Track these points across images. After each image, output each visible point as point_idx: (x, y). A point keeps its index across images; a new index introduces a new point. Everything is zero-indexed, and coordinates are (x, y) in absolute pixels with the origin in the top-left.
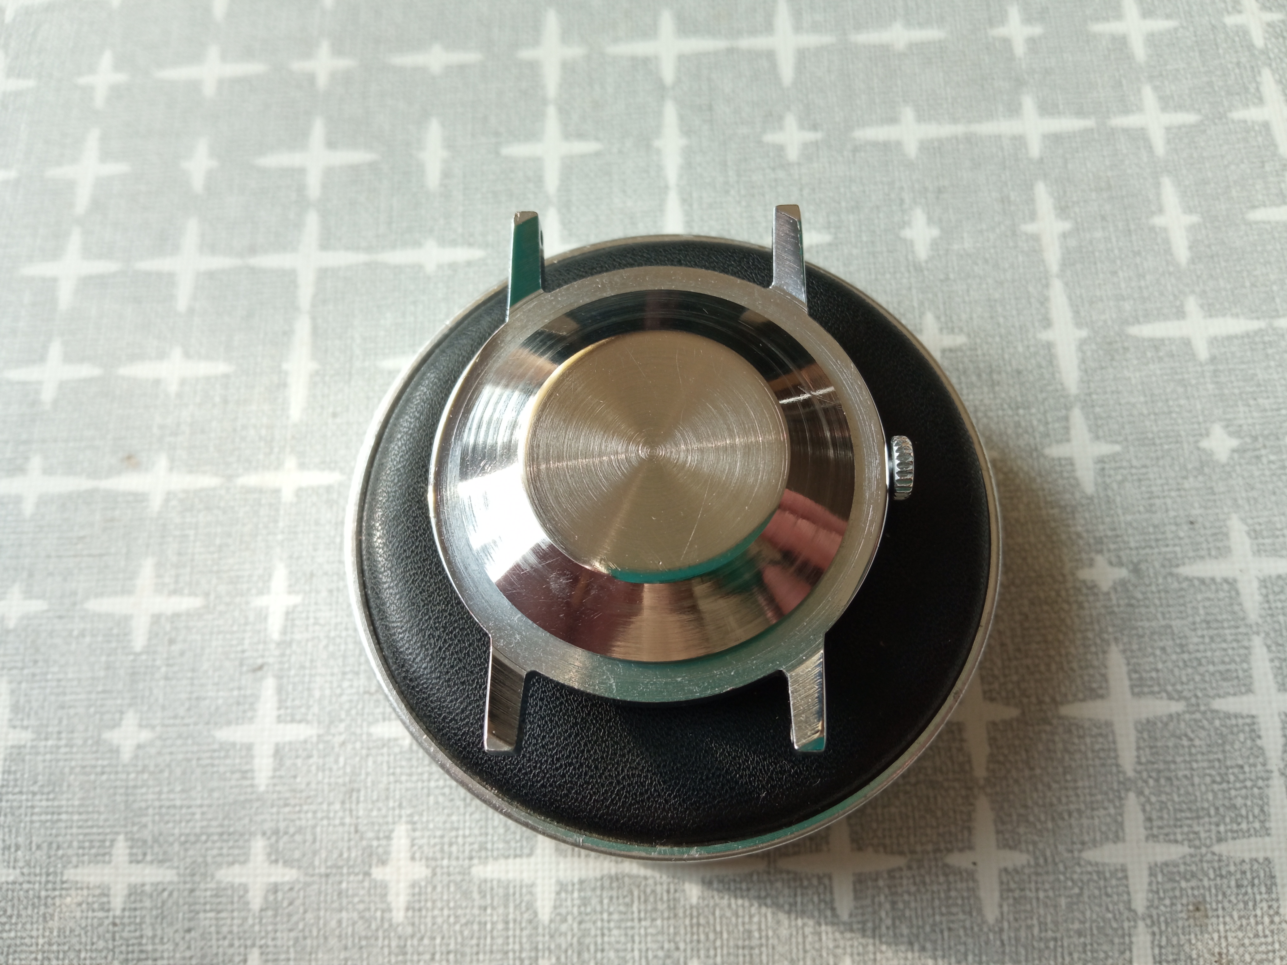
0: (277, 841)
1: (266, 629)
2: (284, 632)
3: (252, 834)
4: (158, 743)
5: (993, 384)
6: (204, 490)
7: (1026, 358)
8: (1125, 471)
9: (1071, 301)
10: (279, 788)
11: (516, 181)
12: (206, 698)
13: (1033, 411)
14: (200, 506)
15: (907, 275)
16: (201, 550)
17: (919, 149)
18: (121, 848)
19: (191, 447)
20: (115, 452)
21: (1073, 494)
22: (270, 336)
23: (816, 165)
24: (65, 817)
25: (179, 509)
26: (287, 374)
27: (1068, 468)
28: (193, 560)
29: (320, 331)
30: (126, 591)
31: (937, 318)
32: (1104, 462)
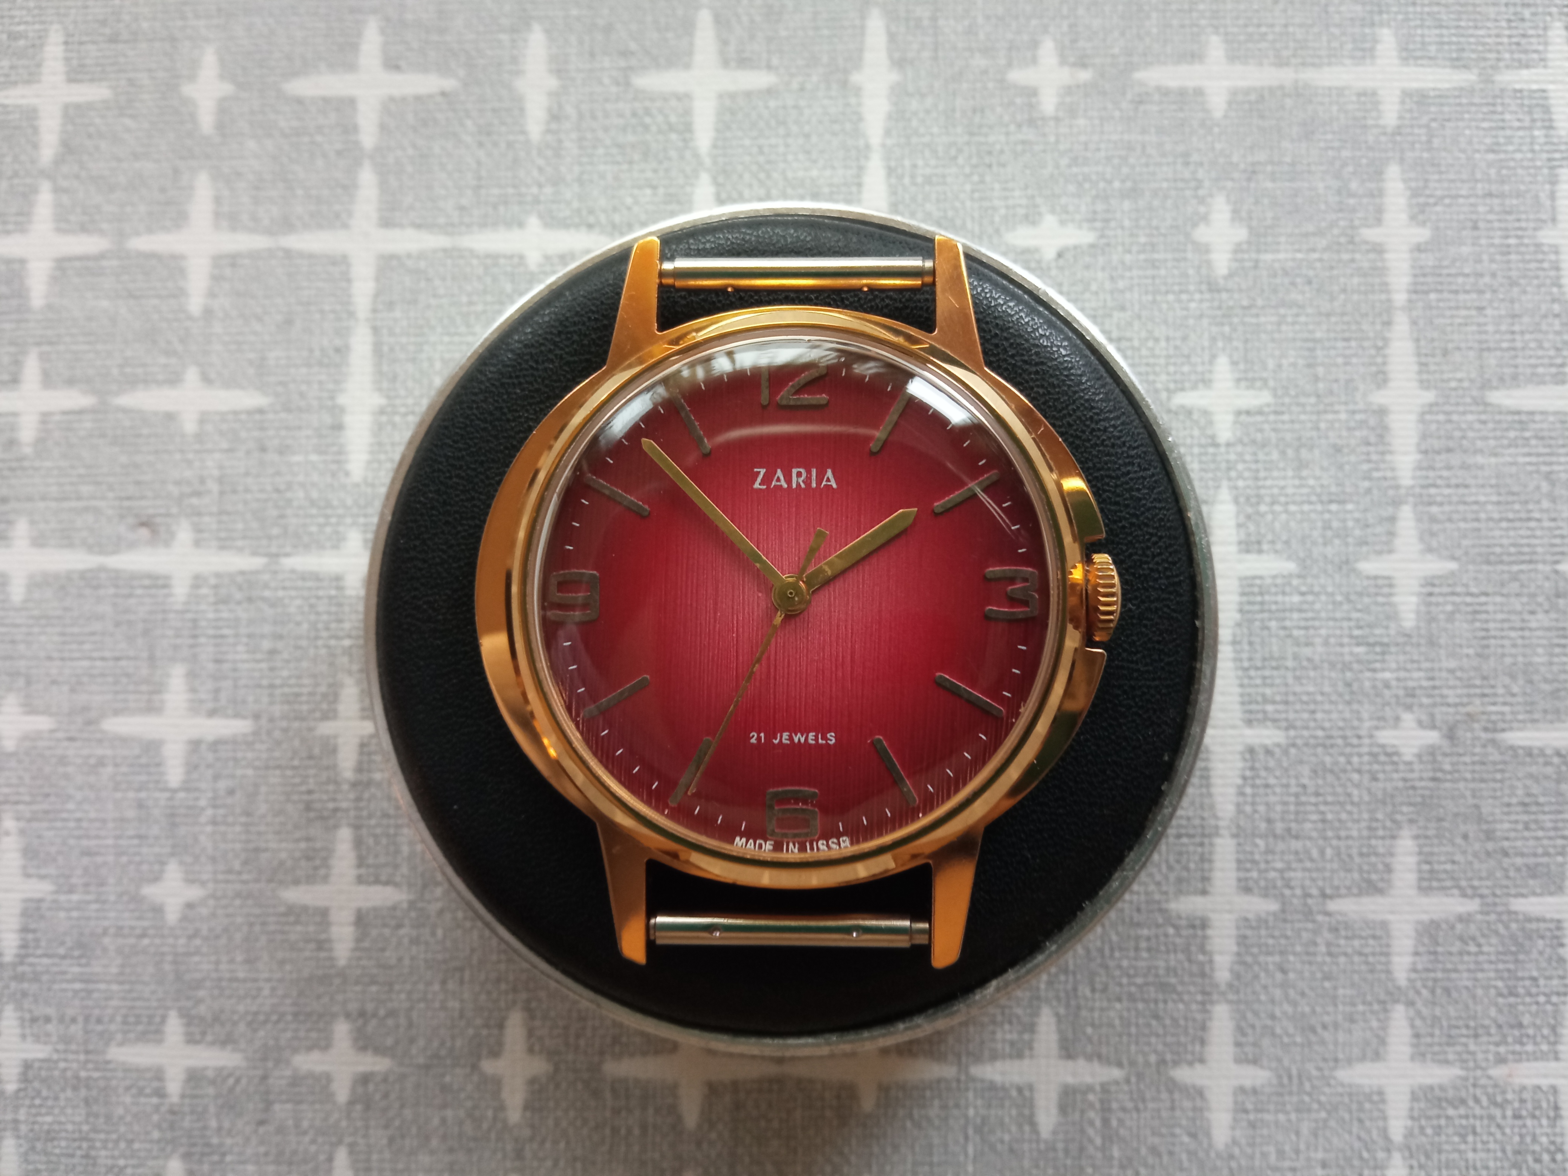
1: (335, 766)
3: (334, 1015)
4: (211, 902)
5: (1301, 465)
6: (242, 573)
7: (1349, 429)
8: (1457, 599)
9: (1418, 347)
10: (364, 962)
11: (654, 128)
12: (266, 850)
13: (1350, 507)
14: (238, 596)
15: (1197, 296)
16: (245, 656)
17: (1230, 103)
18: (174, 1026)
19: (221, 513)
20: (122, 517)
21: (1387, 628)
22: (317, 353)
23: (1081, 122)
24: (102, 986)
25: (212, 599)
26: (342, 410)
27: (1386, 590)
28: (235, 670)
29: (385, 349)
30: (152, 708)
31: (1234, 363)
32: (1433, 585)
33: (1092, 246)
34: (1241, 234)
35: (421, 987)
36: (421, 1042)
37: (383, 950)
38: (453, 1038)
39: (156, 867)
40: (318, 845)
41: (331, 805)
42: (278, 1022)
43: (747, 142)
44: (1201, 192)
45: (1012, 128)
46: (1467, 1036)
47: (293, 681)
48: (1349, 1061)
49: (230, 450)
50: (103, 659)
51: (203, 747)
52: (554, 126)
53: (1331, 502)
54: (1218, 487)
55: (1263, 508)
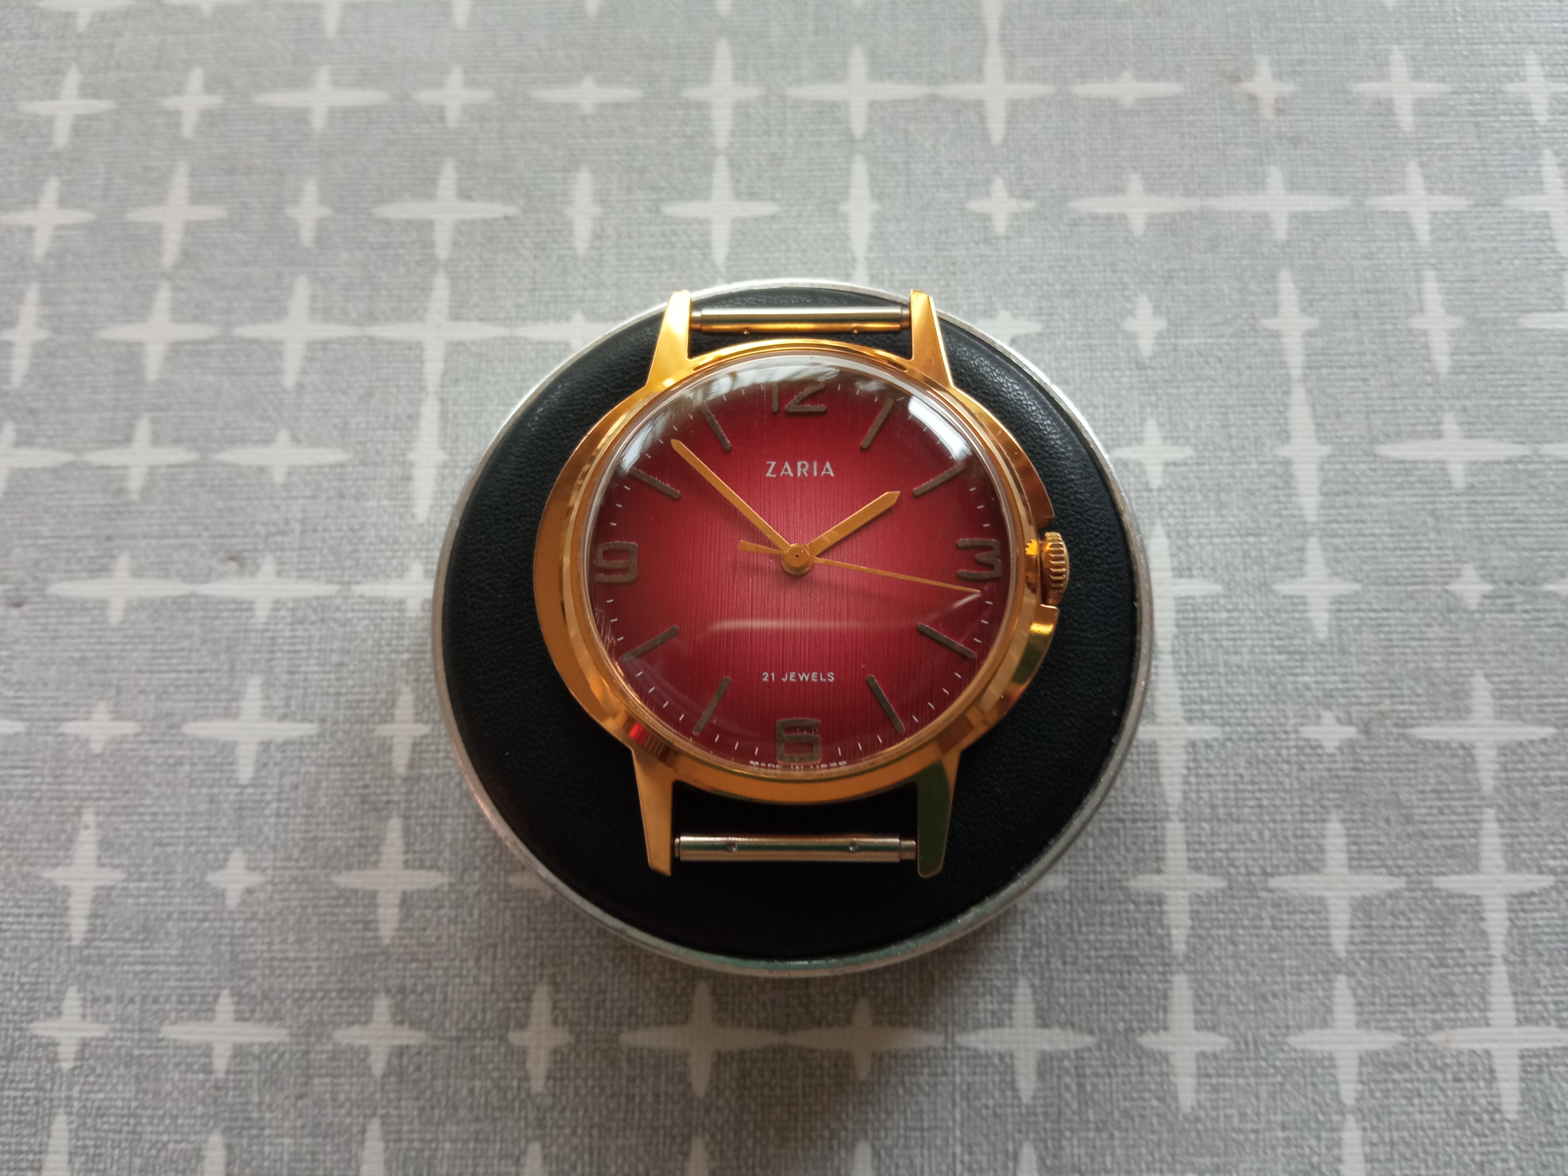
0: (403, 1000)
1: (390, 763)
2: (411, 766)
3: (375, 991)
4: (269, 888)
5: (1221, 506)
6: (317, 598)
7: (1260, 476)
8: (1363, 615)
9: (1314, 411)
10: (406, 941)
11: (679, 245)
12: (323, 839)
13: (1264, 539)
14: (313, 617)
15: (1128, 373)
16: (316, 668)
17: (1147, 225)
18: (226, 1004)
19: (301, 548)
20: (214, 552)
21: (1303, 639)
22: (392, 419)
23: (1028, 240)
24: (162, 968)
25: (289, 620)
26: (412, 465)
27: (1301, 607)
28: (306, 680)
29: (450, 416)
30: (230, 714)
31: (1161, 425)
32: (1341, 603)
33: (1040, 334)
34: (1162, 324)
35: (457, 963)
36: (455, 1016)
37: (424, 929)
38: (484, 1011)
39: (221, 856)
40: (371, 834)
41: (384, 798)
42: (323, 999)
43: (755, 256)
44: (1127, 293)
45: (972, 245)
46: (1405, 1005)
47: (356, 690)
48: (1300, 1028)
49: (313, 497)
50: (189, 671)
51: (273, 748)
52: (597, 244)
53: (1248, 535)
54: (1152, 524)
55: (1192, 541)
